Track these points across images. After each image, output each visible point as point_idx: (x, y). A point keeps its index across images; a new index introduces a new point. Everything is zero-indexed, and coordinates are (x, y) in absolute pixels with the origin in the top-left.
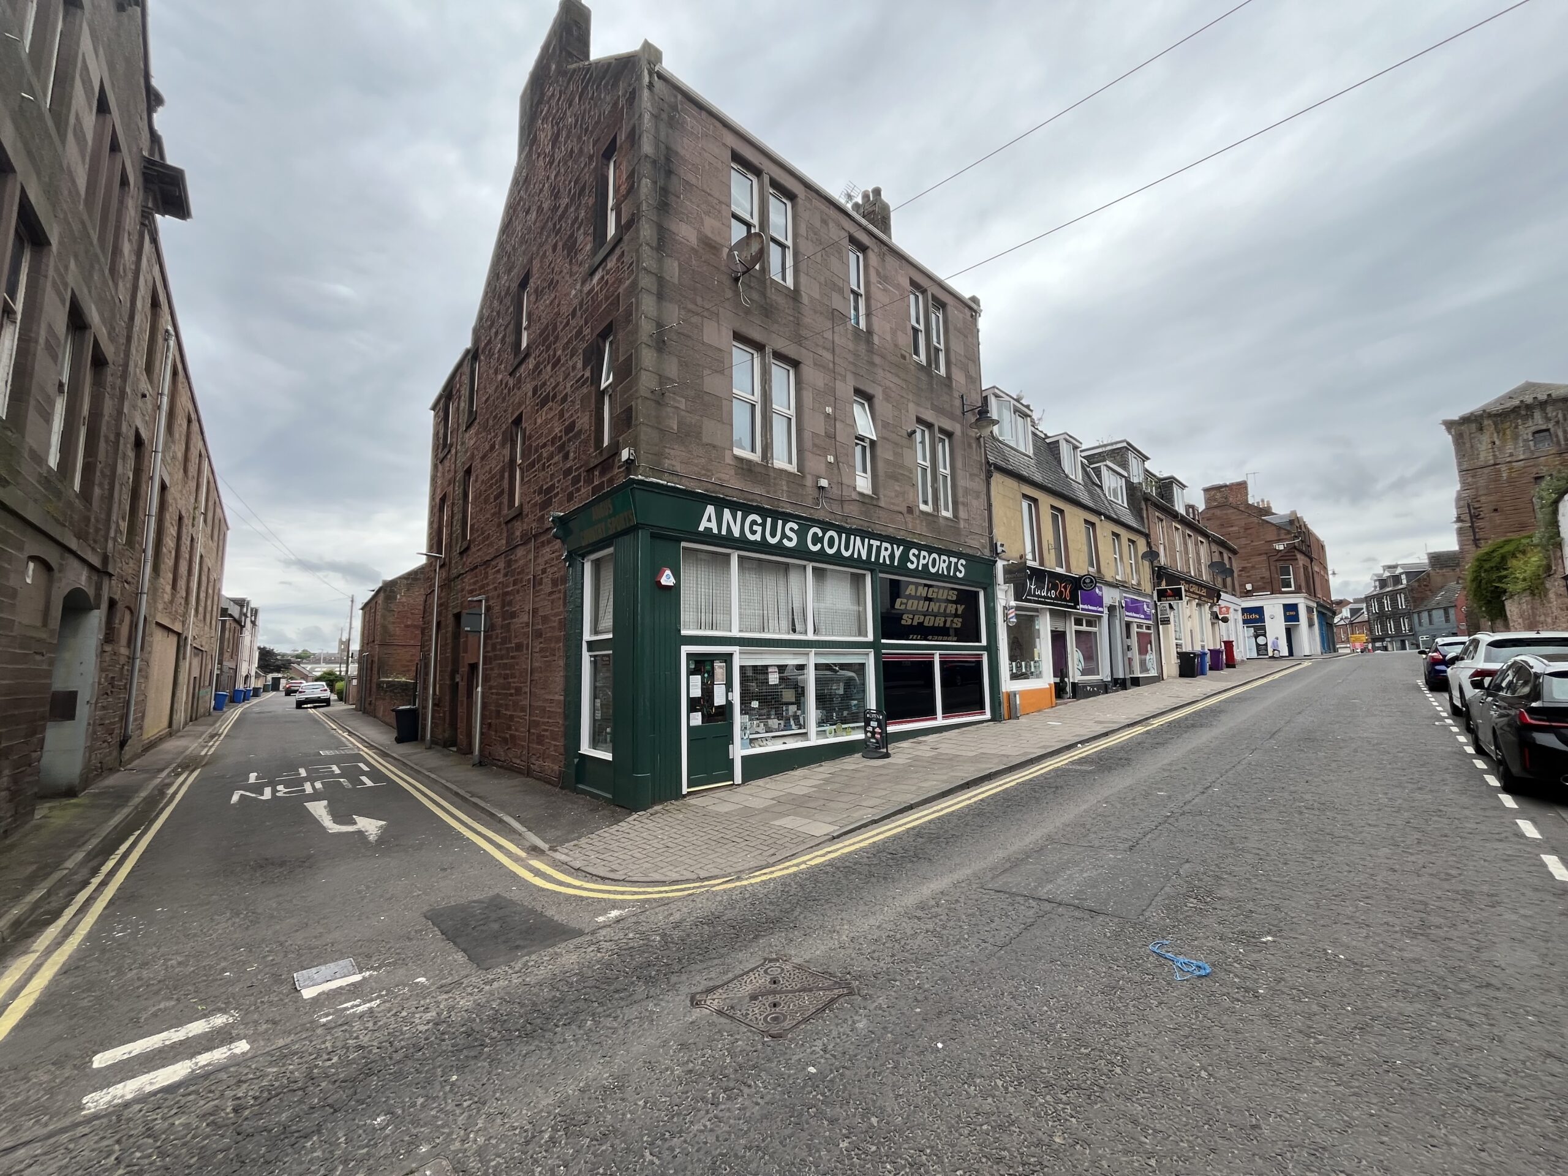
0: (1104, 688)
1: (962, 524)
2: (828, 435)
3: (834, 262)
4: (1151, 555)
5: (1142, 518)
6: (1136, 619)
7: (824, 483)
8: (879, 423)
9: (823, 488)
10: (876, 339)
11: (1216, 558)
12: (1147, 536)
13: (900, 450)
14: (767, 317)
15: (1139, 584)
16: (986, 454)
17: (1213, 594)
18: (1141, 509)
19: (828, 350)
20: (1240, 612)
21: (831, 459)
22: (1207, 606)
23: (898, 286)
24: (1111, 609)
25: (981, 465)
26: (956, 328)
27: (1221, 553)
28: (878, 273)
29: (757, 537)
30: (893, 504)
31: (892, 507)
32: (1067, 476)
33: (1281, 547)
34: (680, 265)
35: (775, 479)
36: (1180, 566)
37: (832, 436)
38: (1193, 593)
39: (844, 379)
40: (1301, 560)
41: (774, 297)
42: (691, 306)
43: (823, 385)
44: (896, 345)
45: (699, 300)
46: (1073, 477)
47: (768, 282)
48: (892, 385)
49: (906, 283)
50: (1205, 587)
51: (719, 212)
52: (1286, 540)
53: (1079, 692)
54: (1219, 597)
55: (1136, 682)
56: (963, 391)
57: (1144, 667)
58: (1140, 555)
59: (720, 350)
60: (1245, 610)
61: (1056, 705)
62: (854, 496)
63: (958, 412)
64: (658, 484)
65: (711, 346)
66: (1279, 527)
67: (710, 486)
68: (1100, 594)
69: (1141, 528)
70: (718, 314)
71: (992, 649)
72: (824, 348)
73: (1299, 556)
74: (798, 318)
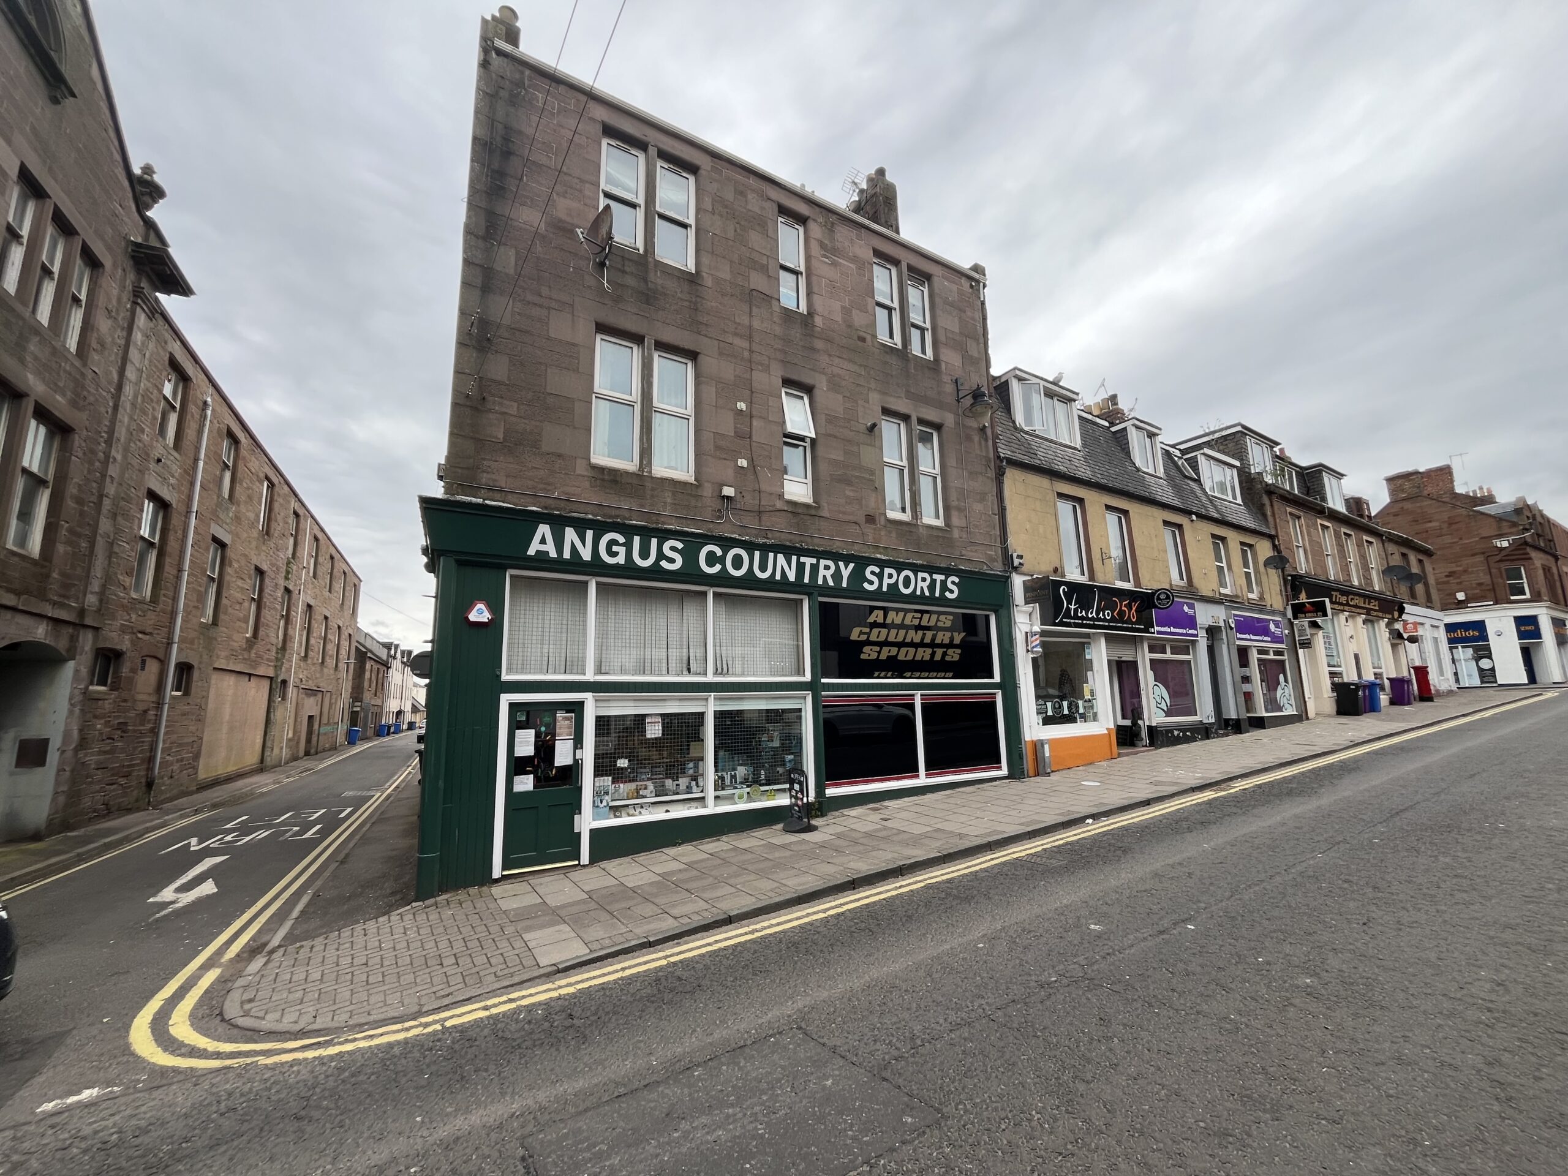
0: (1204, 732)
1: (956, 534)
2: (738, 435)
3: (755, 238)
4: (1279, 561)
5: (1264, 515)
6: (1254, 642)
7: (729, 491)
8: (822, 418)
9: (728, 498)
10: (818, 321)
11: (1396, 560)
12: (1272, 538)
13: (855, 449)
14: (648, 303)
15: (1262, 598)
16: (995, 448)
17: (1391, 608)
18: (1263, 505)
19: (741, 336)
20: (1442, 630)
21: (743, 463)
22: (1383, 624)
23: (855, 259)
24: (1213, 632)
25: (988, 460)
26: (946, 302)
27: (1404, 555)
28: (822, 245)
29: (621, 559)
30: (844, 513)
31: (841, 517)
32: (1138, 470)
33: (1505, 544)
34: (517, 253)
35: (653, 489)
36: (1333, 573)
37: (745, 436)
38: (1356, 606)
39: (767, 369)
40: (1538, 559)
41: (660, 281)
42: (530, 297)
43: (732, 378)
44: (850, 326)
45: (545, 291)
46: (1151, 471)
47: (651, 266)
48: (841, 372)
49: (868, 255)
50: (1376, 599)
51: (580, 191)
52: (1512, 534)
53: (1160, 737)
54: (1402, 611)
55: (1259, 723)
56: (958, 373)
57: (1272, 703)
58: (1261, 560)
59: (574, 345)
60: (1450, 628)
61: (1120, 755)
62: (779, 505)
63: (951, 399)
64: (470, 504)
65: (560, 341)
66: (1499, 519)
67: (550, 501)
68: (1191, 612)
69: (1263, 529)
70: (572, 306)
71: (1010, 687)
72: (736, 334)
73: (1534, 554)
74: (696, 303)
